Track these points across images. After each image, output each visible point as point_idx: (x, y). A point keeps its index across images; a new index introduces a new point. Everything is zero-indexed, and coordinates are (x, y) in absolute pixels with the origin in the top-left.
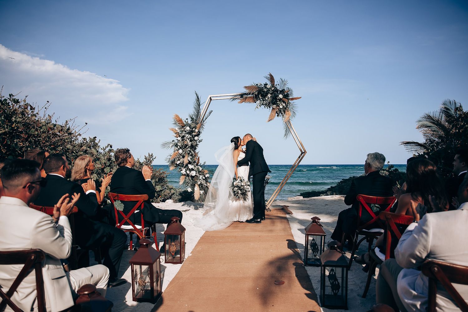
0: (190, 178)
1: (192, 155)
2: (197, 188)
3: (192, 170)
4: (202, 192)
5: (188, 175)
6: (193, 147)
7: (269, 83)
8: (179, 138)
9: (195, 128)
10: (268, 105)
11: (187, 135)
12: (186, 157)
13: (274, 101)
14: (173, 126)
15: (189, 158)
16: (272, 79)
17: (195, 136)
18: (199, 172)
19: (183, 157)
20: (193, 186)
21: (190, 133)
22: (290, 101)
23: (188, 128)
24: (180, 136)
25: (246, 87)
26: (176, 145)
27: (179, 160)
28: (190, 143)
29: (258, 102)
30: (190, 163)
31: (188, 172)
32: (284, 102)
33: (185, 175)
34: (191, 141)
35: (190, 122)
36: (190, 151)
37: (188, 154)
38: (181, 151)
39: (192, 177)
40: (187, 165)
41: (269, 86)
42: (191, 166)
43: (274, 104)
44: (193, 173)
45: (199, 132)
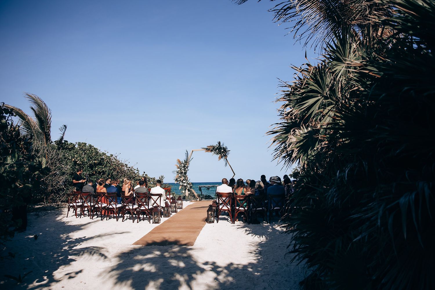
0: (184, 187)
1: (184, 176)
2: (187, 191)
3: (185, 183)
4: (189, 193)
5: (183, 185)
6: (185, 173)
7: (218, 145)
8: (179, 169)
9: (186, 165)
10: (217, 154)
11: (182, 168)
12: (182, 178)
13: (220, 152)
14: (177, 164)
15: (183, 178)
16: (219, 143)
17: (186, 168)
18: (188, 184)
19: (181, 177)
20: (185, 190)
21: (184, 167)
22: (227, 152)
23: (183, 165)
24: (179, 168)
25: (207, 146)
26: (178, 172)
27: (179, 179)
28: (184, 172)
29: (213, 152)
30: (184, 180)
31: (183, 184)
32: (224, 153)
33: (181, 185)
34: (184, 170)
35: (184, 162)
36: (184, 175)
37: (183, 176)
38: (180, 175)
39: (185, 186)
40: (182, 181)
41: (217, 146)
42: (184, 181)
43: (220, 154)
44: (185, 184)
45: (188, 166)
